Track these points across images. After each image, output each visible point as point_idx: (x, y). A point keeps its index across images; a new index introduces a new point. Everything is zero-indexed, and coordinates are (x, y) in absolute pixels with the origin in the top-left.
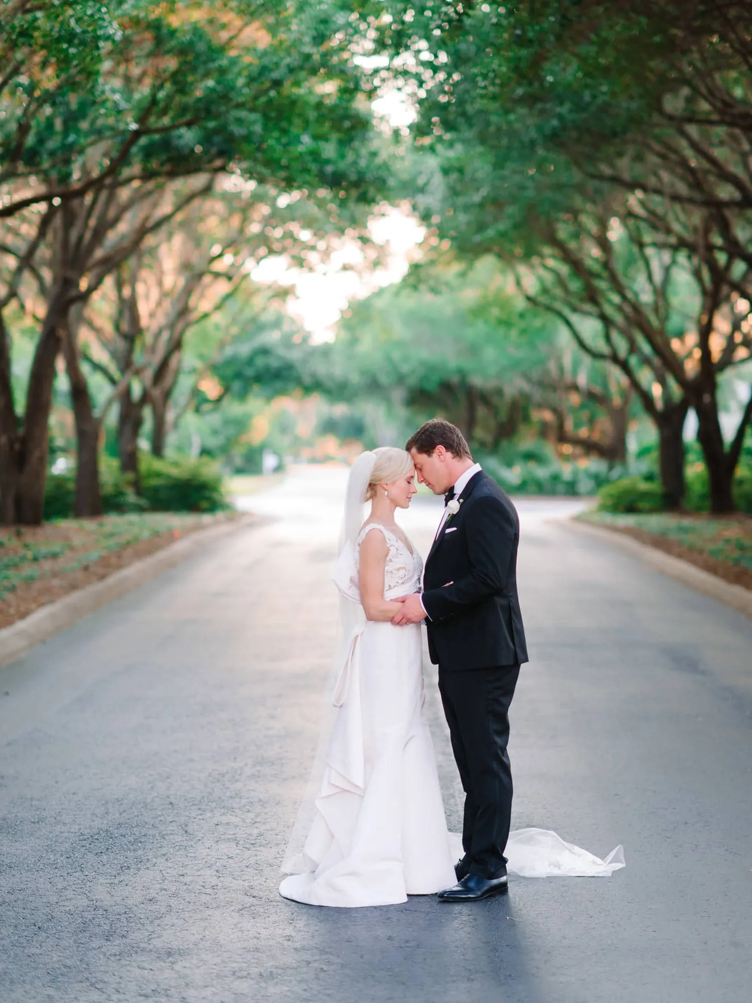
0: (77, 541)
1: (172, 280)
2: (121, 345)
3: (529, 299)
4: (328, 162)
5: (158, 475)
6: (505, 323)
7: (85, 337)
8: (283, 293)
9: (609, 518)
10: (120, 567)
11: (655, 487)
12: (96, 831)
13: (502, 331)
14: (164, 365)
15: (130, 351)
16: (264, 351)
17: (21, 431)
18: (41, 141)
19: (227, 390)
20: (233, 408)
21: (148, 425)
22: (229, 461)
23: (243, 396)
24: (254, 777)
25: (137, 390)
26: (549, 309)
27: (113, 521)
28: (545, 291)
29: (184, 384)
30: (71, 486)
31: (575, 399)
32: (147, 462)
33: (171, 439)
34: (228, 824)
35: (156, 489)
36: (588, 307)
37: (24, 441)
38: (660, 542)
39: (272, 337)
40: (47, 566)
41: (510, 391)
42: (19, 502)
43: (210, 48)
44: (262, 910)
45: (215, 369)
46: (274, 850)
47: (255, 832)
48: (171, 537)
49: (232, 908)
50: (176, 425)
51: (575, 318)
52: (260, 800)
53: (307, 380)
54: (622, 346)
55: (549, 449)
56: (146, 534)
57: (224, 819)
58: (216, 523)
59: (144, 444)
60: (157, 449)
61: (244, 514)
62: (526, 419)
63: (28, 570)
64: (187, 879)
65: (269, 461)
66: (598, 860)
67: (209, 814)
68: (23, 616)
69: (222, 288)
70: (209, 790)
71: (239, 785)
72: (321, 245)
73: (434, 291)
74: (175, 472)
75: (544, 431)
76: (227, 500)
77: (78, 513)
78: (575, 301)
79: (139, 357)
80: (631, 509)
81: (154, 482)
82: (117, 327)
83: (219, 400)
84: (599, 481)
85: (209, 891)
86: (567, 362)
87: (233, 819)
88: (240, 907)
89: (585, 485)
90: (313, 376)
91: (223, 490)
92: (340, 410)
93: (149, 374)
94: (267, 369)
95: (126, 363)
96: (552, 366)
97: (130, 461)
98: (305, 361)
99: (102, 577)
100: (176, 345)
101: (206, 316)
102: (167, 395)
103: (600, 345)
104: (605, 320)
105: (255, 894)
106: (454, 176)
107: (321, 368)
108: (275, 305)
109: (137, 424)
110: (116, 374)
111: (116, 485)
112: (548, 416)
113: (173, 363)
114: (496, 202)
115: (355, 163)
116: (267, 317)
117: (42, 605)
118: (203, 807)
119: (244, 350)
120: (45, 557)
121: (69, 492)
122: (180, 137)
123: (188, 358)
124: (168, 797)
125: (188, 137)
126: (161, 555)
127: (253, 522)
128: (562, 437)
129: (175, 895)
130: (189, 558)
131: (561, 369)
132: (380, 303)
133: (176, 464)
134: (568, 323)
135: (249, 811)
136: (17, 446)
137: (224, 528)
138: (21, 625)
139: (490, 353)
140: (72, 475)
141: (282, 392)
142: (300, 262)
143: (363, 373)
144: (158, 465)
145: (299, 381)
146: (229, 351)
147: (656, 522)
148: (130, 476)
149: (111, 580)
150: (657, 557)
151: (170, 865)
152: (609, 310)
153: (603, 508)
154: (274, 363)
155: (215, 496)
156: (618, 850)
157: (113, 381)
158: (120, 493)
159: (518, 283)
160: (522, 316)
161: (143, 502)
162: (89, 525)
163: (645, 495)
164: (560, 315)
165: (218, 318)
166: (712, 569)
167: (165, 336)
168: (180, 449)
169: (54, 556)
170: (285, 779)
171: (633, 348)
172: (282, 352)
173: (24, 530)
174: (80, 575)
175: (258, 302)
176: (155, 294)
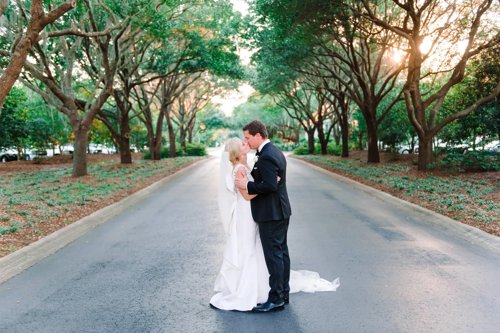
0: (169, 163)
1: (193, 101)
2: (181, 116)
3: (277, 104)
4: (229, 68)
5: (190, 147)
6: (271, 111)
7: (171, 114)
8: (218, 105)
9: (297, 156)
10: (178, 170)
11: (307, 148)
12: (152, 267)
13: (271, 112)
14: (191, 120)
15: (183, 118)
16: (215, 118)
17: (155, 137)
18: (158, 64)
19: (207, 127)
20: (208, 132)
21: (188, 136)
22: (208, 144)
23: (211, 128)
24: (208, 241)
25: (185, 127)
26: (282, 107)
27: (179, 158)
28: (281, 102)
29: (196, 126)
30: (169, 150)
31: (287, 129)
32: (187, 144)
33: (193, 139)
34: (197, 264)
35: (190, 151)
36: (291, 106)
37: (155, 139)
38: (311, 162)
39: (216, 115)
40: (160, 170)
41: (272, 127)
42: (155, 155)
43: (198, 37)
44: (206, 314)
45: (203, 122)
46: (212, 277)
47: (206, 268)
48: (192, 162)
49: (194, 313)
50: (194, 136)
51: (288, 109)
52: (209, 252)
53: (225, 125)
54: (299, 115)
55: (281, 140)
56: (186, 161)
57: (196, 261)
58: (204, 159)
59: (187, 140)
60: (190, 141)
61: (211, 156)
62: (275, 133)
63: (154, 172)
64: (179, 294)
65: (217, 144)
66: (330, 283)
67: (191, 259)
68: (150, 184)
69: (205, 102)
70: (192, 247)
71: (202, 245)
72: (228, 93)
73: (255, 102)
74: (194, 146)
75: (279, 136)
76: (206, 153)
77: (170, 156)
78: (288, 104)
79: (185, 119)
80: (302, 154)
81: (189, 149)
82: (180, 112)
83: (205, 130)
84: (293, 148)
85: (187, 301)
86: (285, 120)
87: (200, 262)
88: (198, 311)
89: (290, 148)
90: (226, 124)
91: (206, 150)
92: (233, 132)
93: (187, 124)
94: (216, 122)
95: (182, 120)
96: (282, 121)
97: (183, 144)
98: (225, 121)
99: (173, 173)
100: (194, 116)
101: (201, 109)
102: (192, 128)
103: (294, 115)
104: (295, 108)
105: (204, 304)
106: (260, 72)
107: (228, 122)
108: (217, 108)
109: (185, 135)
110: (180, 123)
111: (180, 150)
112: (281, 133)
113: (193, 121)
114: (270, 79)
115: (235, 69)
116: (215, 110)
117: (156, 181)
118: (190, 256)
119: (210, 118)
120: (159, 168)
121: (168, 152)
122: (192, 63)
123: (197, 120)
124: (179, 251)
125: (194, 62)
126: (189, 167)
127: (213, 158)
128: (284, 138)
129: (173, 304)
130: (196, 167)
131: (284, 121)
132: (242, 106)
133: (194, 145)
134: (286, 110)
135: (205, 258)
136: (154, 141)
137: (205, 160)
138: (149, 187)
139: (267, 118)
140: (169, 147)
141: (220, 128)
142: (223, 96)
143: (238, 123)
144: (190, 145)
145: (223, 125)
146: (206, 118)
147: (309, 157)
148: (183, 147)
149: (175, 174)
150: (311, 165)
151: (174, 286)
152: (297, 106)
153: (295, 154)
154: (217, 121)
155: (204, 152)
156: (337, 280)
157: (179, 125)
158: (181, 152)
159: (275, 100)
160: (275, 109)
161: (187, 154)
162: (173, 159)
163: (305, 150)
164: (284, 107)
165: (203, 110)
166: (327, 169)
167: (191, 113)
168: (195, 141)
169: (162, 168)
170: (217, 243)
171: (302, 116)
172: (219, 118)
173: (156, 161)
174: (167, 173)
175: (213, 106)
176: (189, 105)
